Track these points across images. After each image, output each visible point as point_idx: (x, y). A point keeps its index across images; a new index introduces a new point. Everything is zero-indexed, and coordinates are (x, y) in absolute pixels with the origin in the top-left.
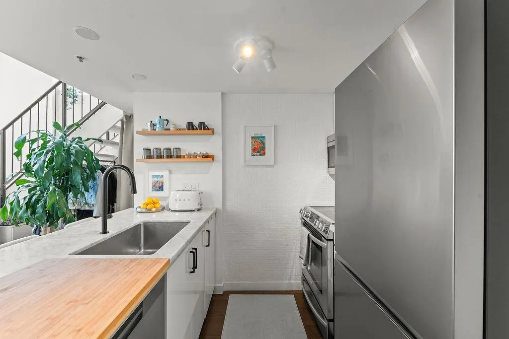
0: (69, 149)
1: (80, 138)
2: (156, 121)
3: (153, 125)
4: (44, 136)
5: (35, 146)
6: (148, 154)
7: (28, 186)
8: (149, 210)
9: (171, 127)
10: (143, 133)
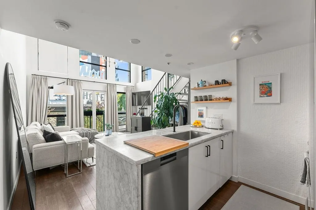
0: (169, 98)
1: (173, 93)
2: (200, 83)
3: (198, 85)
4: (162, 94)
5: (160, 97)
6: (196, 99)
7: (157, 113)
8: (195, 126)
9: (207, 84)
10: (195, 89)
